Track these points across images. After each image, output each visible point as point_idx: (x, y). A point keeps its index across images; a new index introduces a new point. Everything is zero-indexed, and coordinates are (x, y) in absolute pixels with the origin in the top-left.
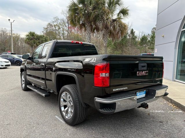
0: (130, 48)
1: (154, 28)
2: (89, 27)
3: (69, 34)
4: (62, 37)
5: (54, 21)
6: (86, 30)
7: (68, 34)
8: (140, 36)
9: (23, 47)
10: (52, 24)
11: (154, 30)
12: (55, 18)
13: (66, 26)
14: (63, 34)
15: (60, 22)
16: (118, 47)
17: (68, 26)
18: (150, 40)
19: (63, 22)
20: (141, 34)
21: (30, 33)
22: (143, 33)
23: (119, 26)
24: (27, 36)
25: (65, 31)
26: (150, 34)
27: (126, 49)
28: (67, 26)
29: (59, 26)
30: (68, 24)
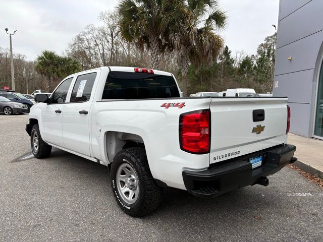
0: (222, 80)
1: (262, 45)
2: (155, 43)
3: (114, 55)
4: (101, 61)
5: (86, 31)
6: (149, 47)
7: (111, 55)
8: (238, 59)
9: (31, 78)
10: (82, 37)
11: (263, 47)
12: (87, 27)
13: (108, 42)
14: (103, 55)
15: (97, 34)
16: (201, 79)
17: (112, 41)
18: (257, 65)
19: (102, 34)
20: (239, 55)
21: (46, 53)
22: (242, 53)
23: (209, 41)
24: (40, 58)
25: (106, 51)
26: (255, 56)
27: (216, 82)
28: (110, 41)
29: (96, 41)
30: (112, 38)
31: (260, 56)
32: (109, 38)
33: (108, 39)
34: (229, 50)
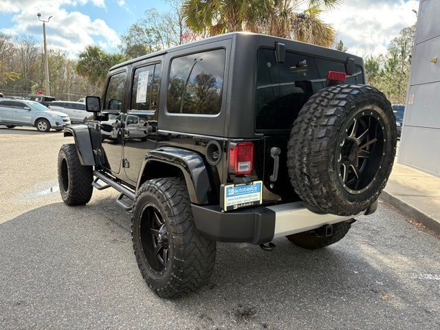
5: (146, 18)
9: (74, 81)
10: (141, 27)
13: (175, 33)
15: (161, 22)
17: (181, 33)
18: (384, 69)
19: (167, 22)
21: (89, 49)
24: (83, 55)
28: (178, 32)
29: (158, 33)
30: (181, 28)
31: (391, 57)
32: (177, 28)
33: (175, 29)
34: (344, 47)
